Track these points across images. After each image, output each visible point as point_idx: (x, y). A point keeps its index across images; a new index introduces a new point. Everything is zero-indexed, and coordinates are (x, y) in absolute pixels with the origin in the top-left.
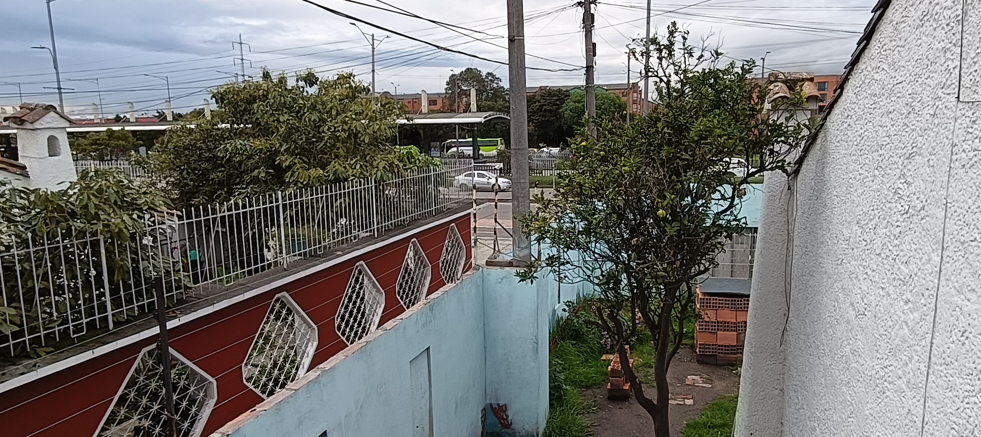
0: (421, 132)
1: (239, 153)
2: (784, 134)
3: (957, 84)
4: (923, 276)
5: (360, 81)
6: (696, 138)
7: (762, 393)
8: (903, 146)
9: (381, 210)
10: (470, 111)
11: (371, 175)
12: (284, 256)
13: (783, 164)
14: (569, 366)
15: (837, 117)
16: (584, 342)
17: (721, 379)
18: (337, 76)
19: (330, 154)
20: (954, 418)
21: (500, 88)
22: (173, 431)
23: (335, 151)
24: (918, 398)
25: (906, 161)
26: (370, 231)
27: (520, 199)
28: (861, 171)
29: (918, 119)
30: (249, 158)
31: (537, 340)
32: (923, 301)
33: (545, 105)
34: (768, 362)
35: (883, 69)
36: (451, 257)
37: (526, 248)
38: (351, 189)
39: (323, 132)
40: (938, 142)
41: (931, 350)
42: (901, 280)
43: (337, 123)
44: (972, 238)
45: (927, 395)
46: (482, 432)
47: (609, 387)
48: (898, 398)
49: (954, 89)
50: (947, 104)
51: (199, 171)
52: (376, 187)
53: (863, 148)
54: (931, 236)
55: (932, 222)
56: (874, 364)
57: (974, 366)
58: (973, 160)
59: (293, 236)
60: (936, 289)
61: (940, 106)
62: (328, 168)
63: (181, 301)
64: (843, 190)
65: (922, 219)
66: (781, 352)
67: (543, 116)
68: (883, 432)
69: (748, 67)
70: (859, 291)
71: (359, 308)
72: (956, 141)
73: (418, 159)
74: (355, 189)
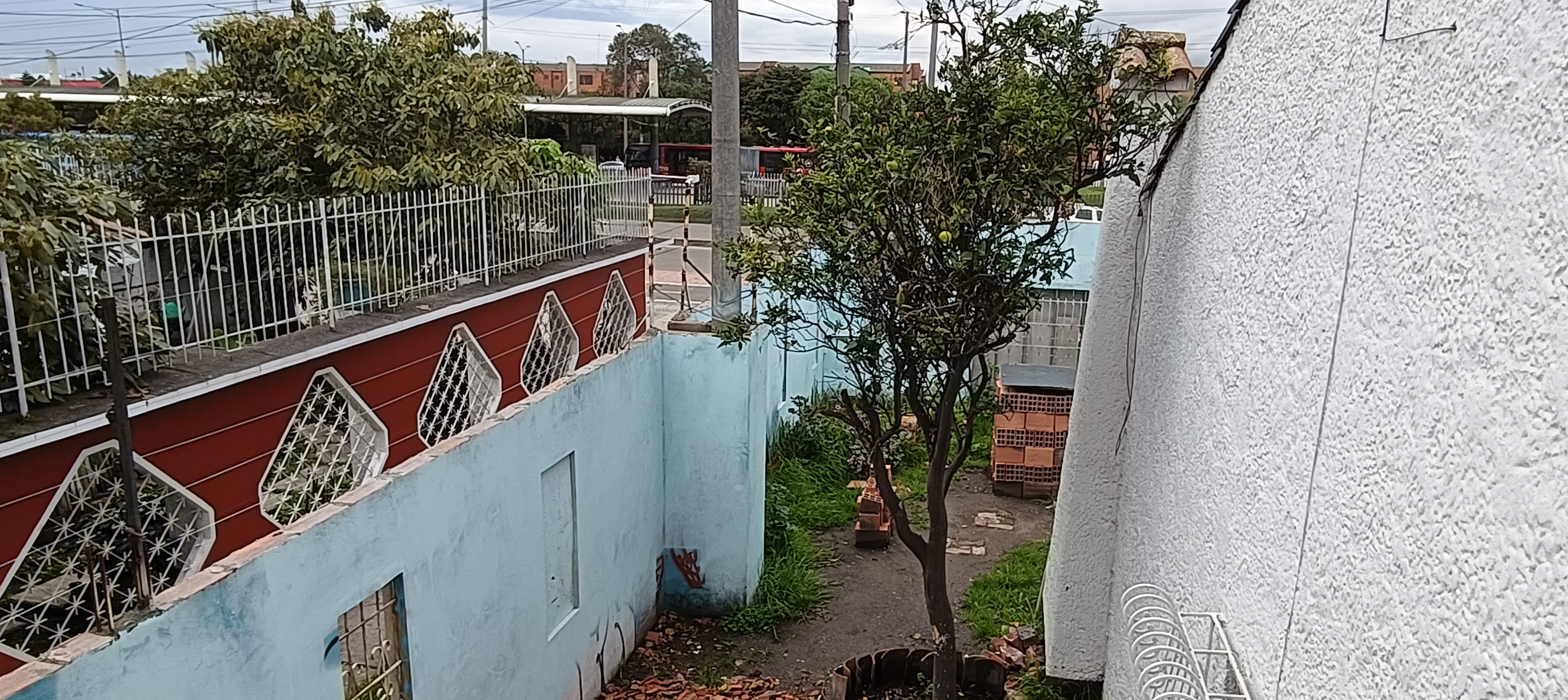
0: (566, 127)
1: (250, 137)
2: (1135, 119)
3: (1383, 14)
4: (1319, 312)
5: (461, 25)
6: (1003, 122)
7: (1086, 527)
8: (1304, 122)
9: (496, 242)
10: (648, 96)
11: (479, 181)
12: (330, 307)
13: (1131, 166)
14: (798, 497)
15: (1214, 92)
16: (822, 460)
17: (1028, 517)
18: (423, 15)
19: (410, 145)
20: (1347, 511)
21: (699, 60)
22: (140, 557)
23: (418, 139)
24: (1301, 492)
25: (1306, 144)
26: (478, 276)
27: (726, 223)
28: (1243, 170)
29: (1327, 76)
30: (268, 146)
31: (747, 448)
32: (1316, 350)
33: (771, 92)
34: (1097, 481)
35: (1283, 8)
36: (613, 326)
37: (733, 302)
38: (445, 203)
39: (398, 106)
40: (1352, 107)
41: (1323, 418)
42: (1288, 324)
43: (421, 91)
44: (1388, 244)
45: (1314, 485)
46: (657, 594)
47: (858, 527)
48: (1274, 499)
49: (1379, 22)
50: (1367, 47)
51: (178, 167)
52: (487, 201)
53: (1249, 134)
54: (1333, 250)
55: (1335, 229)
56: (1245, 455)
57: (1378, 429)
58: (1398, 127)
59: (345, 276)
60: (1334, 329)
61: (1359, 52)
62: (406, 167)
63: (149, 375)
64: (1217, 204)
65: (1323, 227)
66: (1116, 465)
67: (767, 110)
68: (1251, 553)
69: (1086, 12)
70: (1231, 353)
71: (458, 400)
72: (1376, 102)
73: (559, 161)
74: (451, 202)
